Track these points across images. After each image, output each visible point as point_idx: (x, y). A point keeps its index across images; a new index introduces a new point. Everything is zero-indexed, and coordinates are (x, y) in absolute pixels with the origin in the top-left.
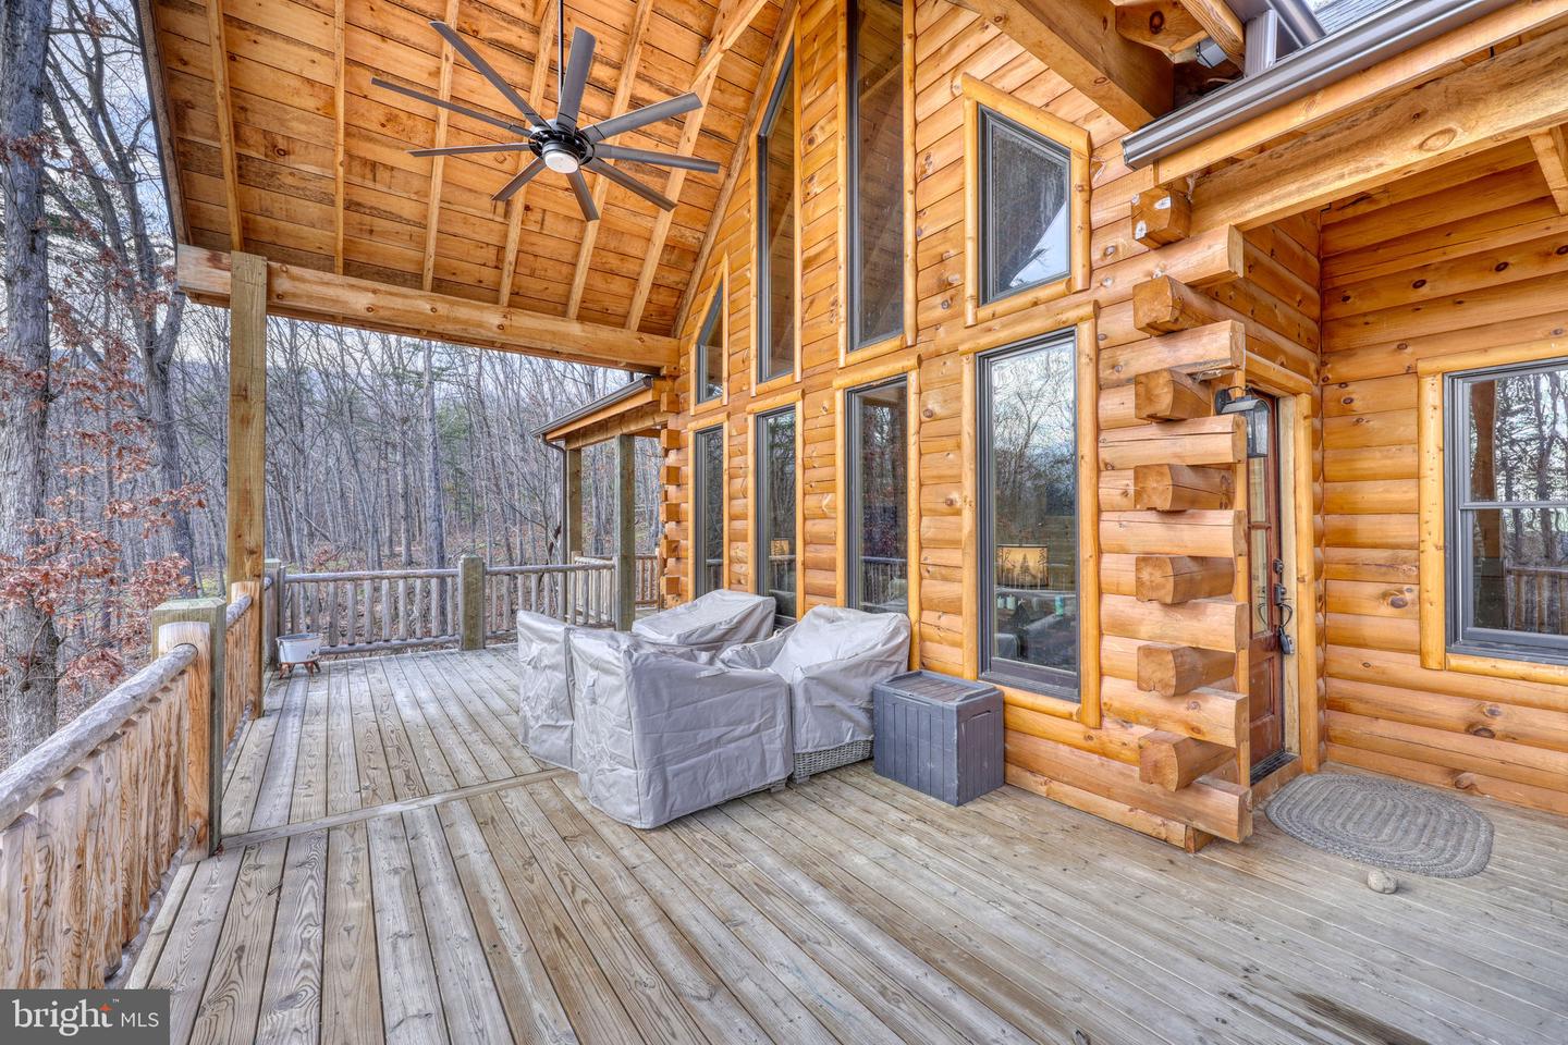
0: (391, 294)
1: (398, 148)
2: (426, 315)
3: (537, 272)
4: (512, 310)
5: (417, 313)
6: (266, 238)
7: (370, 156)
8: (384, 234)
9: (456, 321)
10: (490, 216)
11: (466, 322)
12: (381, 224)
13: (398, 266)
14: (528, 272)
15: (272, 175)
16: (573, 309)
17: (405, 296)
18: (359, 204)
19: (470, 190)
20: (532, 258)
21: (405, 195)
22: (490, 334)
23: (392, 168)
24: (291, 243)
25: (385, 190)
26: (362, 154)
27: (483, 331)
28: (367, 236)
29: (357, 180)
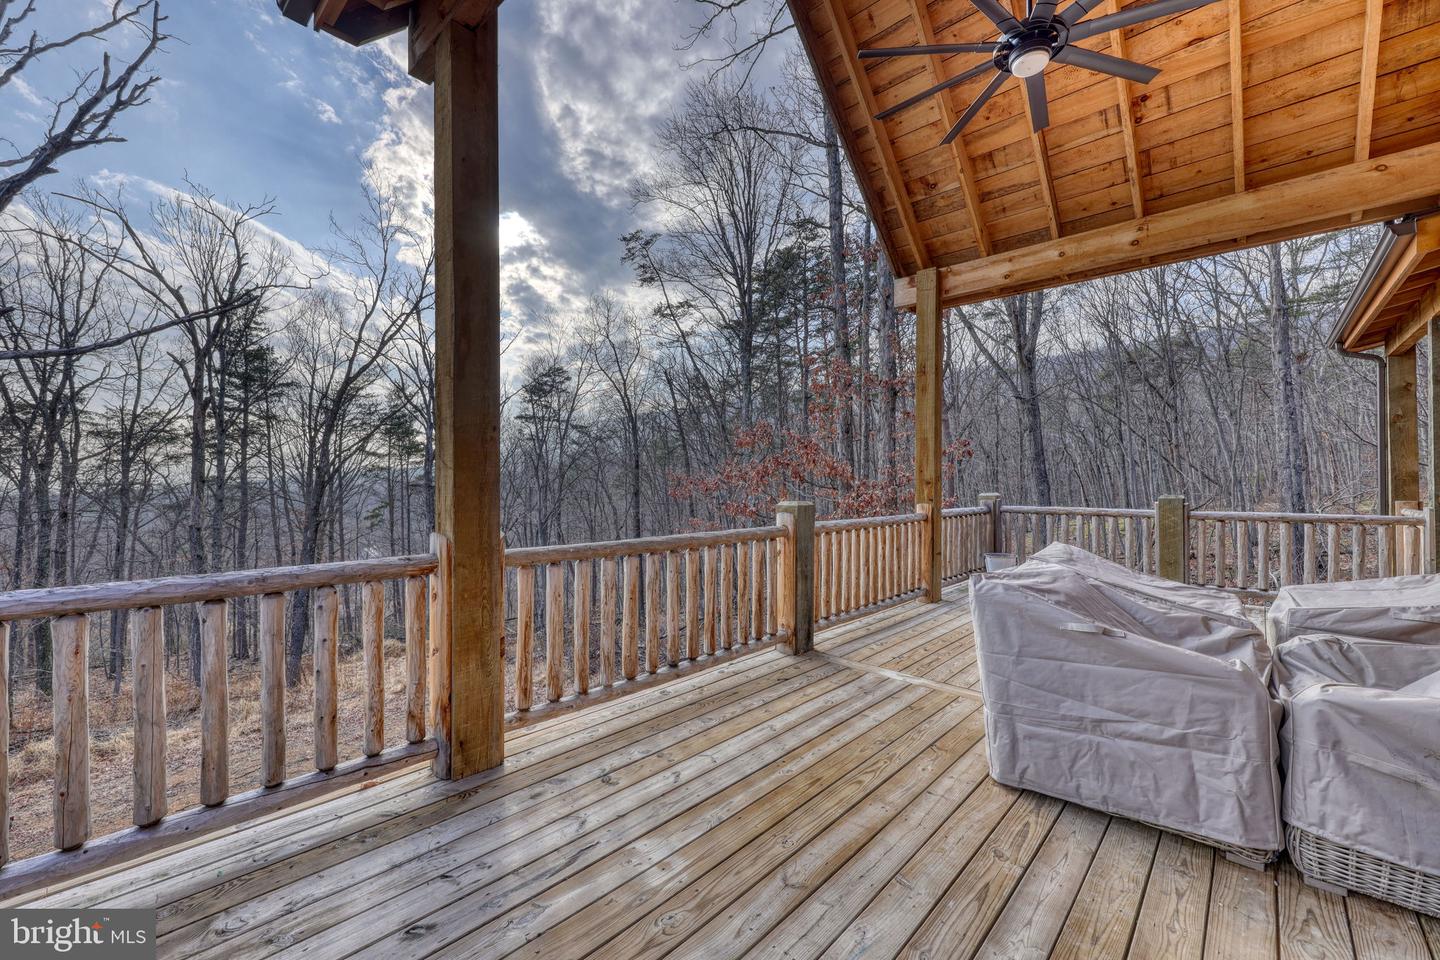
0: (1024, 256)
1: (1004, 128)
2: (1058, 262)
3: (1180, 160)
4: (1149, 218)
5: (1046, 263)
6: (942, 252)
7: (986, 150)
8: (1014, 207)
9: (1085, 255)
10: (1105, 133)
11: (1096, 253)
12: (1009, 199)
13: (1033, 227)
14: (1166, 165)
15: (932, 205)
16: (1240, 180)
17: (1035, 253)
18: (990, 193)
19: (1076, 121)
20: (1167, 148)
21: (1021, 163)
22: (1122, 255)
23: (1004, 148)
24: (955, 248)
25: (1004, 169)
26: (980, 153)
27: (1112, 255)
28: (1002, 215)
29: (982, 175)
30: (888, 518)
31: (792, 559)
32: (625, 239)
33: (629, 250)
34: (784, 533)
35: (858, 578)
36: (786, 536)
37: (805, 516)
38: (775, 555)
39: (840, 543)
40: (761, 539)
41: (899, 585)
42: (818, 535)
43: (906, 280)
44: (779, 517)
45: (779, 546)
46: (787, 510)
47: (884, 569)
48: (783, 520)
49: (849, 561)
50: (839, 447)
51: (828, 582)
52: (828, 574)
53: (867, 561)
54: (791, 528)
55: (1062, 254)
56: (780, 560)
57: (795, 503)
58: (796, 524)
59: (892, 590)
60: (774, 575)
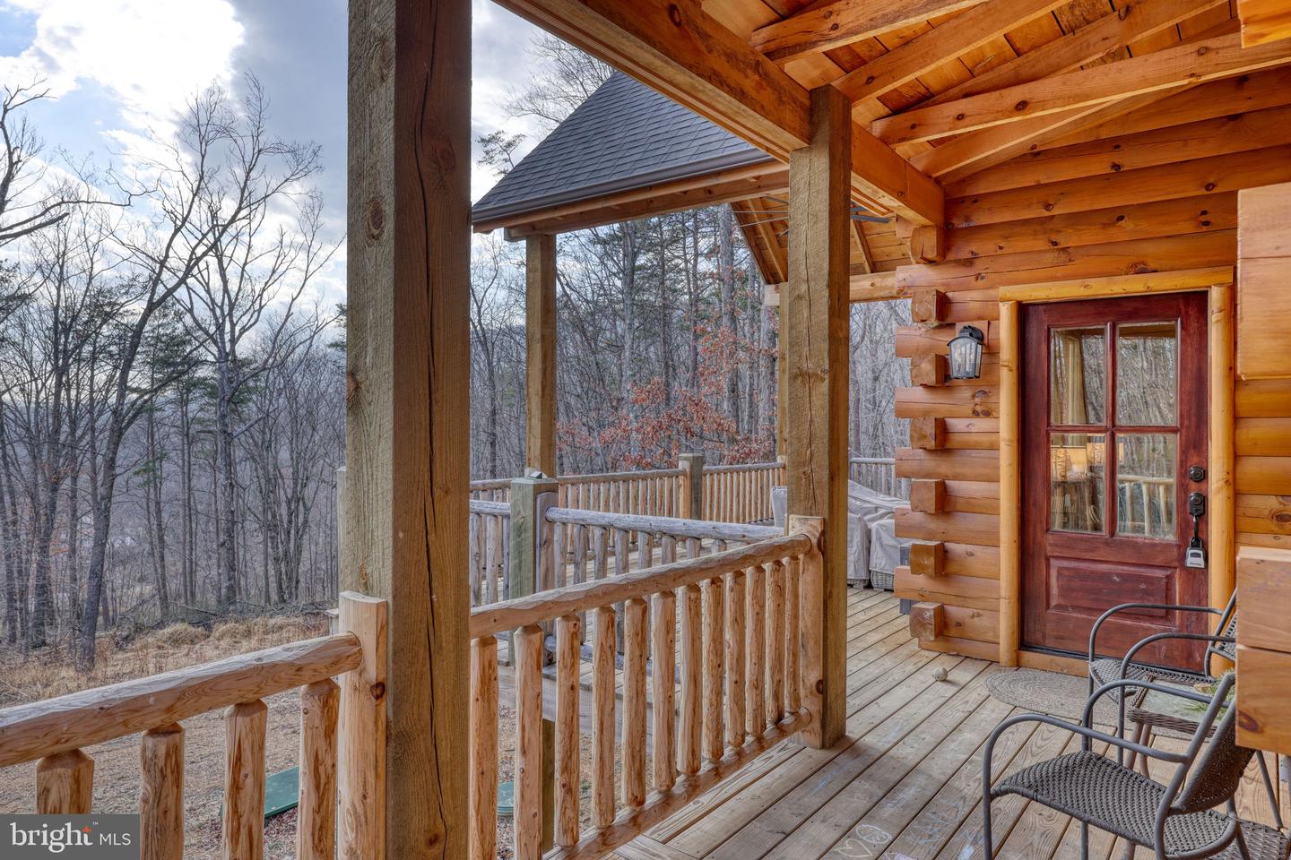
30: (762, 465)
31: (688, 490)
32: (483, 140)
33: (487, 153)
34: (684, 473)
35: (731, 505)
36: (685, 475)
37: (698, 462)
38: (679, 487)
39: (719, 481)
40: (670, 476)
41: (762, 514)
42: (705, 475)
43: (773, 286)
44: (680, 463)
45: (681, 482)
46: (686, 459)
47: (750, 501)
48: (683, 465)
49: (725, 493)
50: (725, 405)
51: (711, 506)
52: (711, 501)
53: (738, 494)
54: (688, 470)
55: (872, 285)
56: (682, 490)
57: (691, 455)
58: (692, 467)
59: (756, 516)
60: (678, 498)
